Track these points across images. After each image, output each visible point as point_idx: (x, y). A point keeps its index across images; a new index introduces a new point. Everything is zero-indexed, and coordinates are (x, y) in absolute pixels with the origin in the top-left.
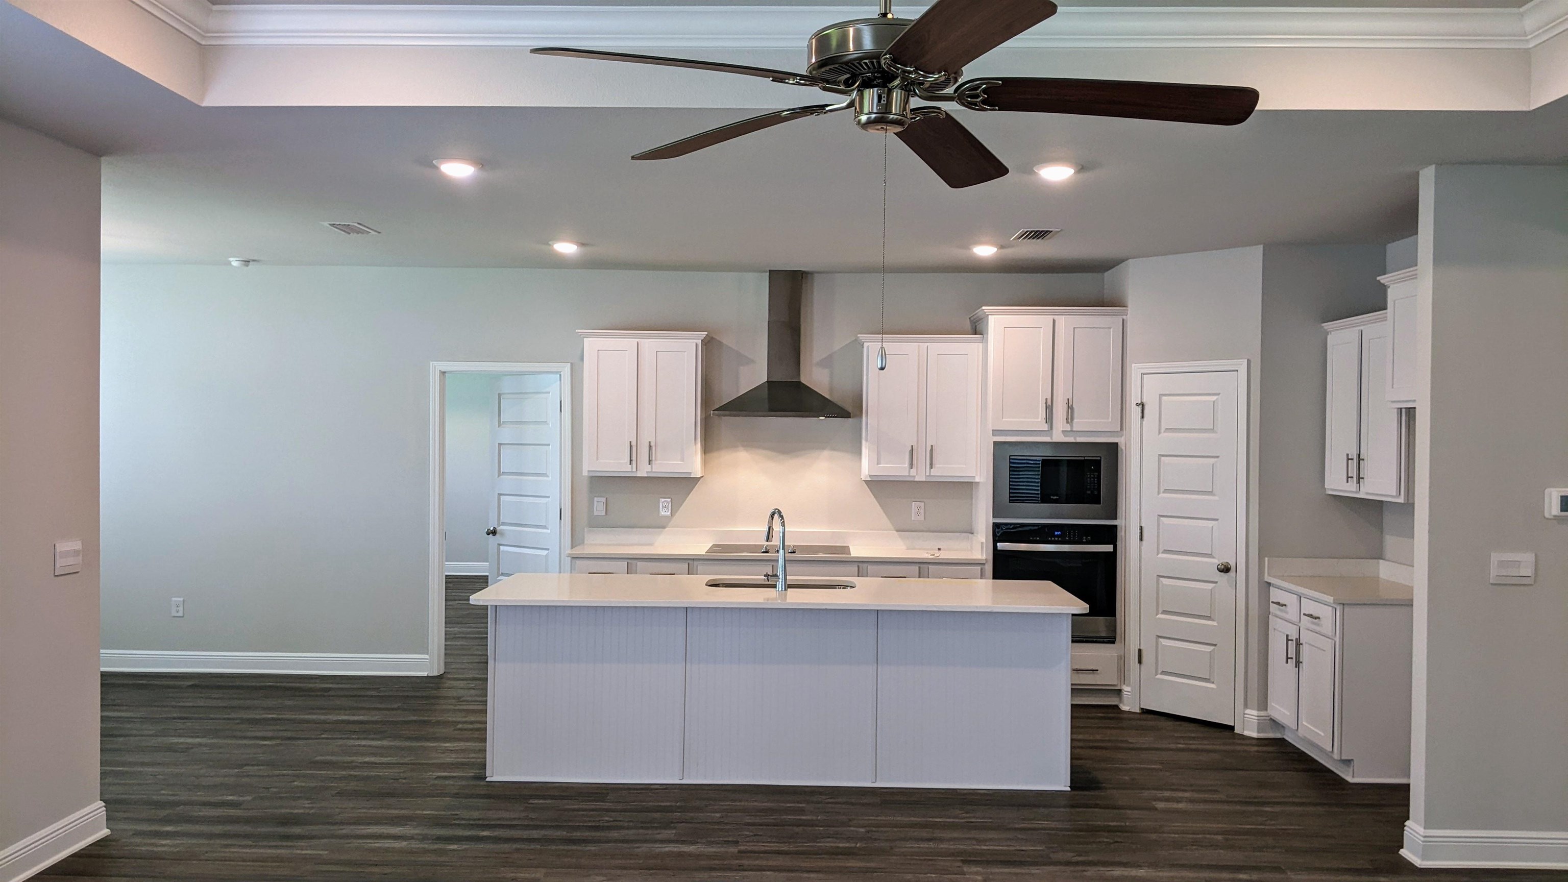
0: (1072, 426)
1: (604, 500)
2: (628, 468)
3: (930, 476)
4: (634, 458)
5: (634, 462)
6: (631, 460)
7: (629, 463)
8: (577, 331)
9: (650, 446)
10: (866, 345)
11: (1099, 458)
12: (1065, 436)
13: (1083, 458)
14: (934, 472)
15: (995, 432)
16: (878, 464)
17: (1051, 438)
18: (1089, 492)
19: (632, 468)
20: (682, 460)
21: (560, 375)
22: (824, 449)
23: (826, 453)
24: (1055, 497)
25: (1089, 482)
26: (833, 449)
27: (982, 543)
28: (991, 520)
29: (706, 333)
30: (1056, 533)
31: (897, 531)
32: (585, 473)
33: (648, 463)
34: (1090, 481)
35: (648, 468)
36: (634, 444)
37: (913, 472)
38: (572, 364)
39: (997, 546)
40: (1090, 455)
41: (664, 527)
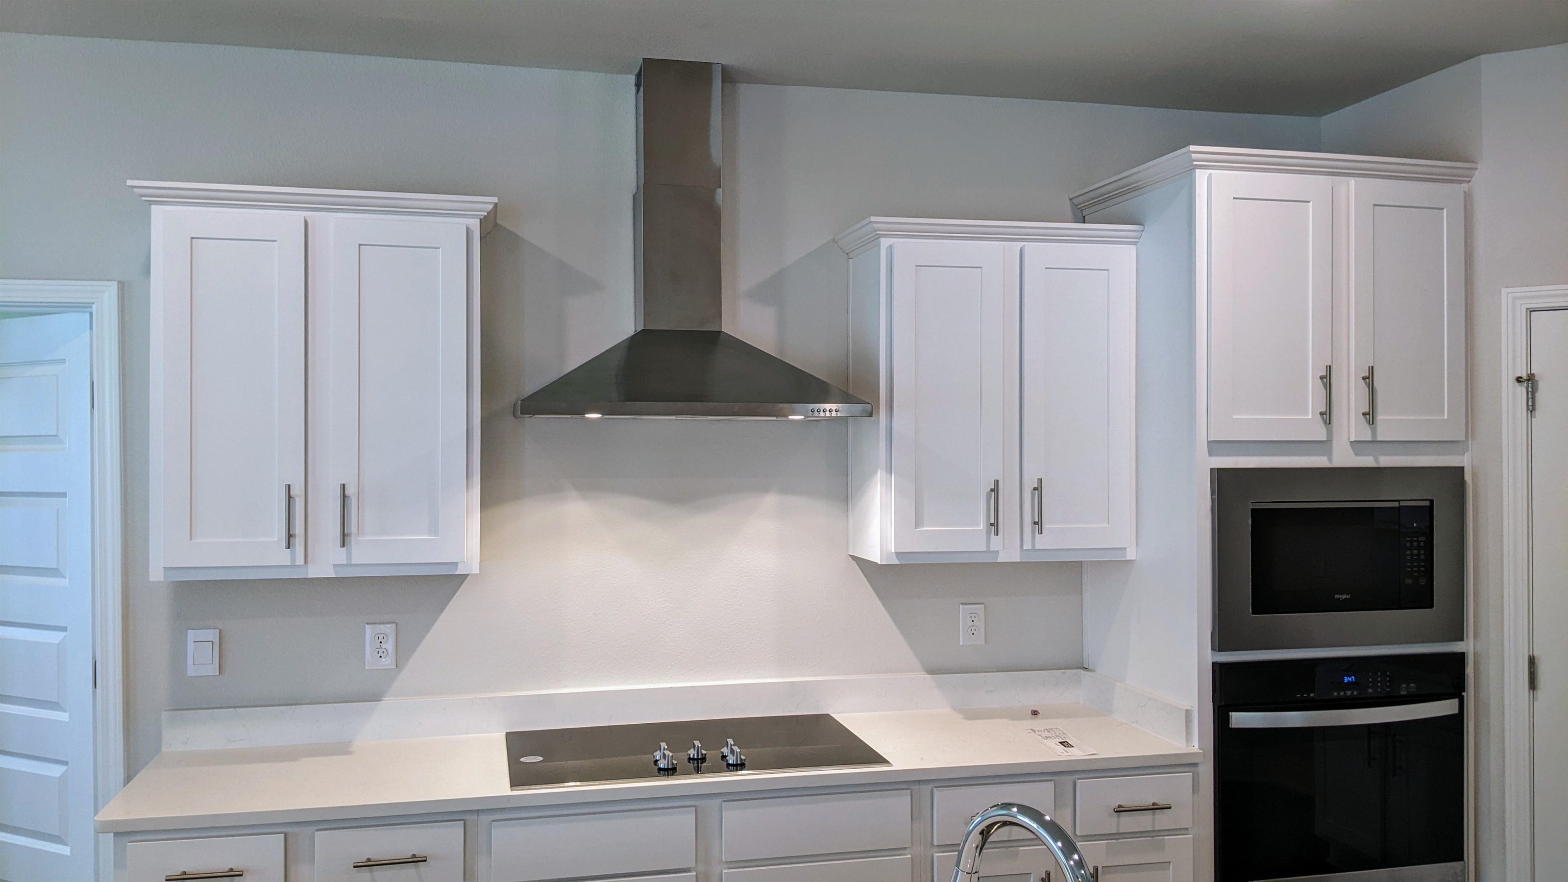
0: (1374, 432)
1: (212, 635)
2: (282, 557)
3: (1034, 550)
4: (299, 529)
5: (299, 542)
6: (290, 536)
7: (284, 543)
8: (130, 183)
9: (344, 497)
10: (885, 242)
11: (1427, 503)
12: (1357, 454)
13: (1396, 504)
14: (1044, 542)
15: (1215, 447)
16: (917, 526)
17: (1330, 460)
18: (1409, 581)
19: (293, 558)
20: (433, 529)
21: (91, 314)
22: (764, 489)
23: (770, 500)
24: (1344, 597)
25: (1409, 558)
26: (785, 490)
27: (1188, 713)
28: (1210, 657)
29: (495, 200)
30: (1346, 679)
31: (932, 671)
32: (156, 574)
33: (338, 542)
34: (1412, 555)
35: (338, 555)
36: (298, 491)
37: (996, 543)
38: (122, 286)
39: (1227, 719)
40: (1411, 496)
41: (375, 697)
